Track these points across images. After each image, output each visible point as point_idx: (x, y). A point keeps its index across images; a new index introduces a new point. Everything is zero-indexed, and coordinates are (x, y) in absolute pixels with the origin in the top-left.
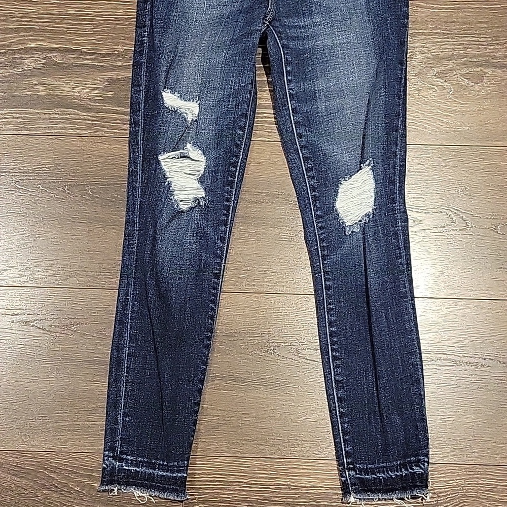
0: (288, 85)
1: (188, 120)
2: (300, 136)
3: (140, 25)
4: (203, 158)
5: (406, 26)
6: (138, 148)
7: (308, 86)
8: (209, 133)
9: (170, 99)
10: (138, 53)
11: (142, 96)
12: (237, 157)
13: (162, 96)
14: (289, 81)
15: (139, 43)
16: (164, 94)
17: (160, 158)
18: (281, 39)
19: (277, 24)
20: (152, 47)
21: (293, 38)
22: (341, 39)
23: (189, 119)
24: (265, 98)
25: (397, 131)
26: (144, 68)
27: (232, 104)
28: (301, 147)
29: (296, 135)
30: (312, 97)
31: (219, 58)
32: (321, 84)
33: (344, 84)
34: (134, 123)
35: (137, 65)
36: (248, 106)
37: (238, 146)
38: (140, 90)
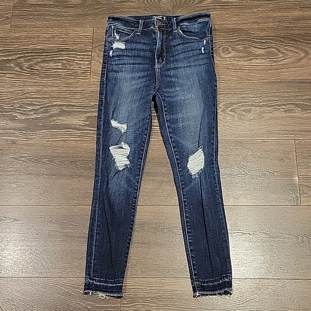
0: (165, 116)
1: (122, 132)
2: (171, 137)
3: (101, 94)
4: (129, 148)
5: (216, 90)
6: (100, 145)
7: (174, 117)
8: (131, 137)
9: (114, 123)
10: (100, 105)
11: (102, 123)
12: (144, 147)
13: (111, 122)
14: (166, 115)
15: (101, 101)
16: (111, 121)
17: (110, 148)
18: (162, 97)
19: (160, 91)
20: (106, 103)
21: (167, 97)
22: (189, 96)
23: (123, 131)
24: (155, 122)
25: (213, 134)
26: (103, 111)
27: (141, 124)
28: (172, 142)
29: (169, 137)
30: (176, 121)
31: (135, 106)
32: (180, 115)
33: (190, 115)
34: (98, 134)
35: (100, 110)
36: (148, 125)
37: (144, 142)
38: (101, 120)
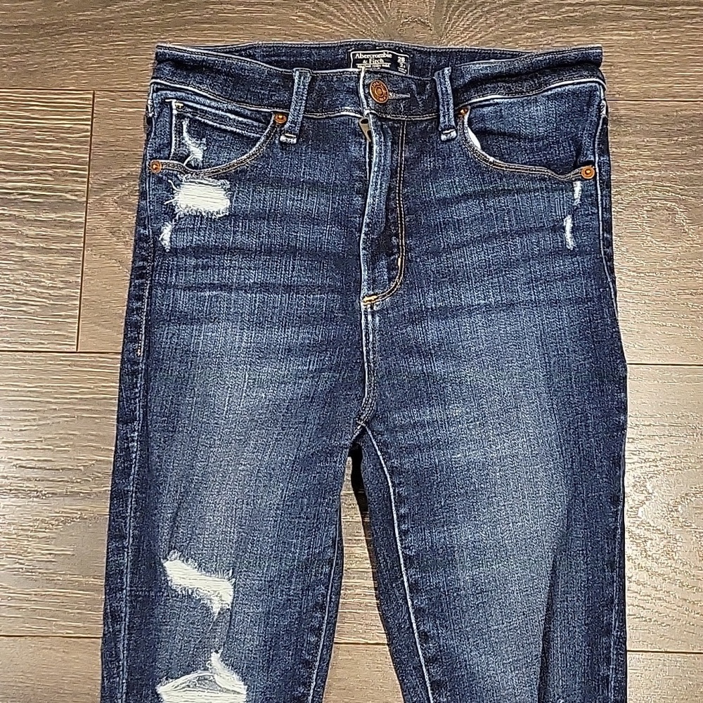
0: (401, 540)
1: (214, 610)
2: (425, 637)
3: (124, 418)
4: (242, 688)
6: (119, 667)
7: (438, 536)
8: (252, 641)
9: (179, 572)
10: (120, 473)
11: (126, 559)
12: (307, 685)
13: (164, 568)
14: (404, 533)
15: (122, 453)
16: (167, 564)
17: (160, 689)
18: (388, 457)
19: (381, 428)
20: (145, 461)
21: (410, 450)
22: (502, 448)
23: (216, 609)
26: (132, 503)
27: (296, 586)
28: (428, 661)
29: (416, 635)
30: (445, 558)
32: (465, 534)
33: (506, 535)
34: (111, 616)
35: (117, 496)
36: (327, 588)
37: (308, 664)
38: (124, 547)
